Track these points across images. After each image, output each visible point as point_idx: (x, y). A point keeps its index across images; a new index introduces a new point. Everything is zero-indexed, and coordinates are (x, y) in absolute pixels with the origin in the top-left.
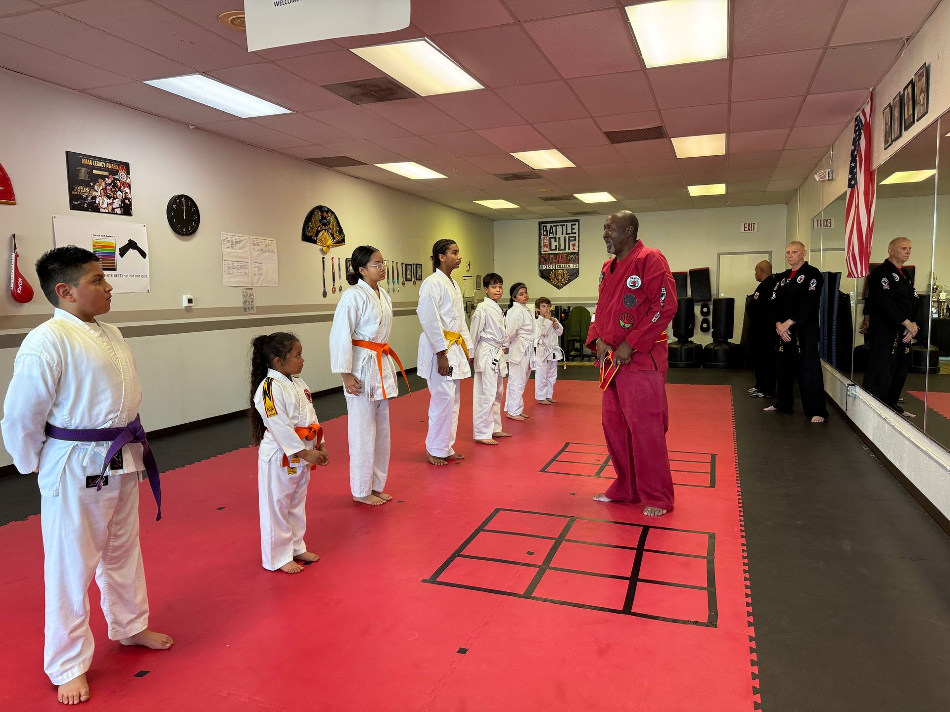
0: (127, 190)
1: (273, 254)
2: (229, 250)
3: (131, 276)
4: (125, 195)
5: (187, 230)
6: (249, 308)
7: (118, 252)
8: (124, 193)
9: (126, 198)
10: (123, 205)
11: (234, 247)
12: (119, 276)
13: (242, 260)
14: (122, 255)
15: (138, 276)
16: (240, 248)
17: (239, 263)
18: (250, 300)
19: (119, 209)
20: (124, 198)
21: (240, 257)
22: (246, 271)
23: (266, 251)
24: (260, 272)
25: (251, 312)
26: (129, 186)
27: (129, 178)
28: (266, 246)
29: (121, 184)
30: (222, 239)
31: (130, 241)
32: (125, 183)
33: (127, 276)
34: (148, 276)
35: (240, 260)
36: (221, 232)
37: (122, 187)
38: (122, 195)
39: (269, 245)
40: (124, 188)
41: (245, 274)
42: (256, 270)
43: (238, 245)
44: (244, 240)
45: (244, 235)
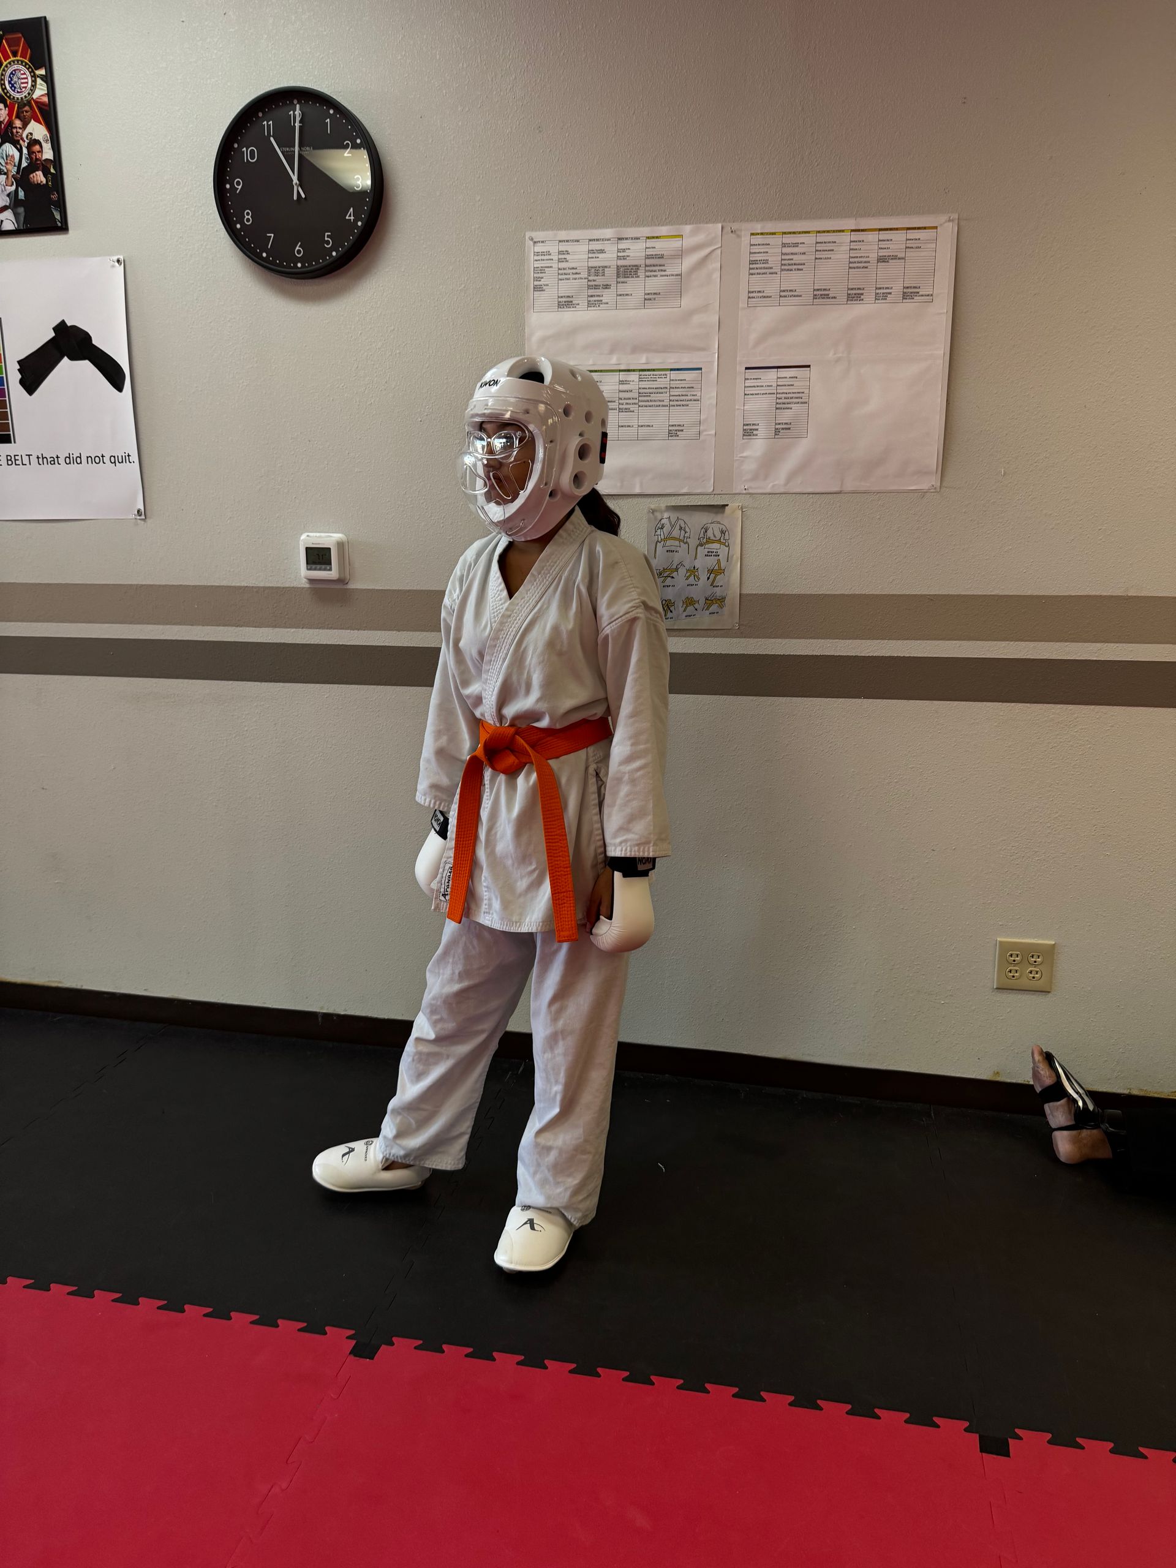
0: (37, 130)
1: (909, 306)
2: (568, 317)
3: (70, 460)
4: (30, 153)
5: (314, 248)
6: (690, 602)
7: (14, 377)
8: (24, 145)
9: (35, 164)
10: (21, 194)
11: (608, 296)
12: (26, 460)
13: (657, 361)
14: (31, 381)
15: (98, 459)
16: (650, 298)
17: (634, 377)
18: (703, 563)
19: (8, 215)
20: (24, 164)
21: (637, 349)
22: (679, 416)
23: (854, 296)
24: (785, 416)
25: (704, 619)
26: (48, 114)
27: (49, 79)
28: (856, 263)
29: (10, 115)
30: (532, 262)
31: (62, 329)
32: (29, 103)
33: (54, 461)
34: (135, 457)
35: (641, 360)
36: (528, 234)
37: (18, 123)
38: (17, 154)
39: (882, 260)
40: (25, 125)
41: (673, 433)
42: (758, 407)
43: (636, 287)
44: (680, 254)
45: (687, 228)
